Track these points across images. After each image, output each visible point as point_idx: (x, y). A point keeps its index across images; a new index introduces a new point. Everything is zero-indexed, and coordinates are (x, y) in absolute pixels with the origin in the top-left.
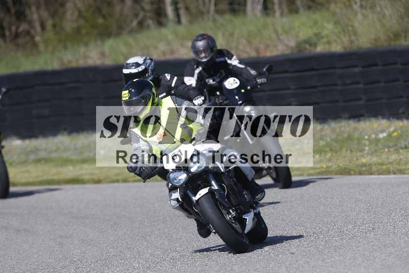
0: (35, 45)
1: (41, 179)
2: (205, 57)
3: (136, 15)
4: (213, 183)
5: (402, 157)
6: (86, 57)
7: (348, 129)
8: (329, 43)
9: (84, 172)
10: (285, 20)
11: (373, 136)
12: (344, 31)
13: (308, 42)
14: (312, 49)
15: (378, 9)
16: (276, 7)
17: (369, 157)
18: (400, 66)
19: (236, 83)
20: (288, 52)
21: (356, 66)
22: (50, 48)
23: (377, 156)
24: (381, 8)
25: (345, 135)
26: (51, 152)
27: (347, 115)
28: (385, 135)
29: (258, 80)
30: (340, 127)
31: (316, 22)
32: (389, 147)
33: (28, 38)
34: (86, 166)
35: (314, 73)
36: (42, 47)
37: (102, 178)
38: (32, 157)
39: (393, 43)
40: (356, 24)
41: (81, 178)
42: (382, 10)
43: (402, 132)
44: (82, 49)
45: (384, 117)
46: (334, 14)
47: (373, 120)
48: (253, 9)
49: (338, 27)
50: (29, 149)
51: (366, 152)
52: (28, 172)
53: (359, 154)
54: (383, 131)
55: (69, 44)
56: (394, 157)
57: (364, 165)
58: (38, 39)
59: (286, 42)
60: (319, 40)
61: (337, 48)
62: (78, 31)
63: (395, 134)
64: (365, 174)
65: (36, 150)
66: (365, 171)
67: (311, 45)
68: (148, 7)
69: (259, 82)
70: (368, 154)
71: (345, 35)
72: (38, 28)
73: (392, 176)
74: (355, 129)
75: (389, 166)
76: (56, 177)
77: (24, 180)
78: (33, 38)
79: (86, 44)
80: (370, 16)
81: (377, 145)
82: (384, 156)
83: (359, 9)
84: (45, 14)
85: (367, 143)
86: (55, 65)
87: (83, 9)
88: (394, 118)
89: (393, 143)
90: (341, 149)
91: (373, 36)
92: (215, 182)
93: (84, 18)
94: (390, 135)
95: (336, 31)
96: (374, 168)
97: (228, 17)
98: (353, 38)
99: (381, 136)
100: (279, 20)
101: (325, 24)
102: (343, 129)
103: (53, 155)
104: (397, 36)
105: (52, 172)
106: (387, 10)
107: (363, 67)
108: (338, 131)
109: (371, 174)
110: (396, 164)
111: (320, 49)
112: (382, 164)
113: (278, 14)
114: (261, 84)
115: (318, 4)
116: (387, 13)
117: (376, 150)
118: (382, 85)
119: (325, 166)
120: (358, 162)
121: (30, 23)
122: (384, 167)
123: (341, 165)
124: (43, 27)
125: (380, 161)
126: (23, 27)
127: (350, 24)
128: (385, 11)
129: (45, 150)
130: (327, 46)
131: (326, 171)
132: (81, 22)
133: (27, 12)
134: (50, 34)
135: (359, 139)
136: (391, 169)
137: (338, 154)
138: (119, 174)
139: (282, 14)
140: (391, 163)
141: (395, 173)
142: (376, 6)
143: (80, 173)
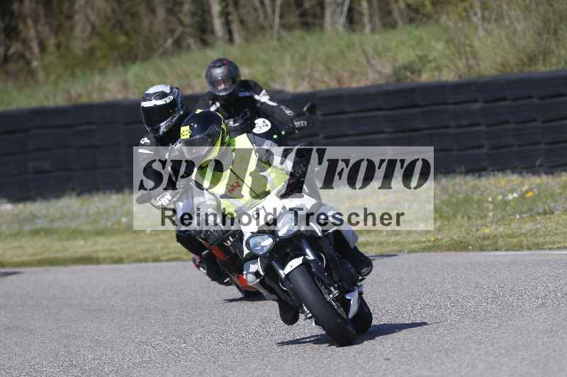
0: (31, 73)
1: (39, 257)
2: (225, 90)
3: (172, 31)
4: (308, 251)
5: (539, 226)
6: (101, 90)
7: (464, 188)
8: (438, 68)
9: (99, 247)
10: (377, 37)
11: (500, 197)
12: (460, 53)
13: (409, 68)
14: (415, 77)
15: (507, 22)
16: (366, 19)
17: (494, 226)
18: (536, 101)
19: (267, 126)
20: (382, 81)
21: (476, 101)
22: (52, 77)
23: (505, 225)
24: (510, 20)
25: (461, 196)
26: (52, 221)
27: (463, 169)
28: (515, 195)
29: (296, 123)
30: (454, 186)
31: (420, 41)
32: (521, 213)
33: (21, 63)
34: (101, 240)
35: (418, 110)
36: (41, 75)
37: (124, 256)
38: (27, 227)
39: (527, 69)
40: (476, 43)
41: (95, 255)
42: (512, 23)
43: (540, 193)
44: (98, 79)
45: (514, 170)
46: (446, 29)
47: (500, 175)
48: (333, 24)
49: (452, 47)
50: (22, 216)
51: (489, 219)
52: (21, 247)
53: (479, 222)
54: (512, 191)
55: (78, 71)
56: (528, 226)
57: (486, 238)
58: (35, 64)
59: (379, 68)
60: (424, 65)
61: (449, 76)
62: (91, 53)
63: (530, 194)
64: (488, 250)
65: (33, 217)
66: (488, 245)
67: (412, 72)
68: (187, 20)
69: (297, 126)
70: (492, 223)
71: (460, 59)
72: (36, 50)
73: (526, 252)
74: (475, 187)
75: (521, 238)
76: (60, 255)
77: (15, 259)
78: (28, 63)
79: (102, 71)
80: (496, 32)
81: (504, 209)
82: (514, 225)
83: (480, 23)
84: (45, 30)
85: (491, 207)
86: (59, 101)
87: (97, 23)
88: (527, 172)
89: (527, 207)
90: (455, 216)
91: (499, 60)
92: (310, 250)
93: (99, 35)
94: (522, 196)
95: (448, 52)
96: (501, 242)
97: (298, 33)
98: (472, 62)
99: (510, 197)
100: (369, 38)
101: (433, 43)
102: (457, 187)
103: (57, 225)
104: (532, 59)
105: (55, 248)
106: (519, 23)
107: (486, 102)
108: (450, 189)
109: (496, 250)
110: (531, 236)
111: (426, 77)
112: (512, 236)
113: (368, 29)
114: (300, 129)
115: (424, 15)
116: (519, 28)
117: (503, 217)
118: (511, 126)
119: (433, 239)
120: (479, 234)
121: (25, 42)
122: (515, 240)
123: (455, 237)
124: (43, 48)
125: (509, 232)
126: (16, 47)
127: (468, 42)
128: (516, 24)
129: (46, 217)
130: (436, 73)
131: (434, 246)
132: (96, 41)
133: (21, 26)
134: (52, 58)
135: (480, 202)
136: (525, 242)
137: (452, 222)
138: (148, 251)
139: (373, 30)
140: (525, 235)
141: (529, 249)
142: (503, 18)
143: (94, 248)
